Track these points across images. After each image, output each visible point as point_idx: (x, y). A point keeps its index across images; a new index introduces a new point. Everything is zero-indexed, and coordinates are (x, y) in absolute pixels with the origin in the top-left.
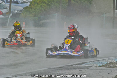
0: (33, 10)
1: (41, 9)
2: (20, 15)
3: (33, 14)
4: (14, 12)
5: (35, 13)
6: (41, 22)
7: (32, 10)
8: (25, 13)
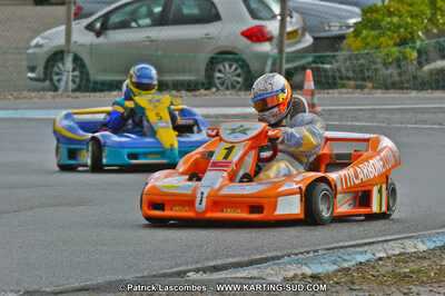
0: (395, 19)
1: (428, 12)
2: (345, 41)
3: (395, 35)
4: (327, 28)
5: (402, 30)
6: (426, 68)
7: (389, 19)
8: (364, 32)
